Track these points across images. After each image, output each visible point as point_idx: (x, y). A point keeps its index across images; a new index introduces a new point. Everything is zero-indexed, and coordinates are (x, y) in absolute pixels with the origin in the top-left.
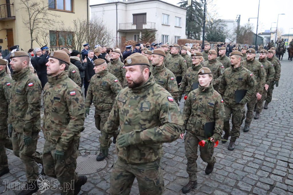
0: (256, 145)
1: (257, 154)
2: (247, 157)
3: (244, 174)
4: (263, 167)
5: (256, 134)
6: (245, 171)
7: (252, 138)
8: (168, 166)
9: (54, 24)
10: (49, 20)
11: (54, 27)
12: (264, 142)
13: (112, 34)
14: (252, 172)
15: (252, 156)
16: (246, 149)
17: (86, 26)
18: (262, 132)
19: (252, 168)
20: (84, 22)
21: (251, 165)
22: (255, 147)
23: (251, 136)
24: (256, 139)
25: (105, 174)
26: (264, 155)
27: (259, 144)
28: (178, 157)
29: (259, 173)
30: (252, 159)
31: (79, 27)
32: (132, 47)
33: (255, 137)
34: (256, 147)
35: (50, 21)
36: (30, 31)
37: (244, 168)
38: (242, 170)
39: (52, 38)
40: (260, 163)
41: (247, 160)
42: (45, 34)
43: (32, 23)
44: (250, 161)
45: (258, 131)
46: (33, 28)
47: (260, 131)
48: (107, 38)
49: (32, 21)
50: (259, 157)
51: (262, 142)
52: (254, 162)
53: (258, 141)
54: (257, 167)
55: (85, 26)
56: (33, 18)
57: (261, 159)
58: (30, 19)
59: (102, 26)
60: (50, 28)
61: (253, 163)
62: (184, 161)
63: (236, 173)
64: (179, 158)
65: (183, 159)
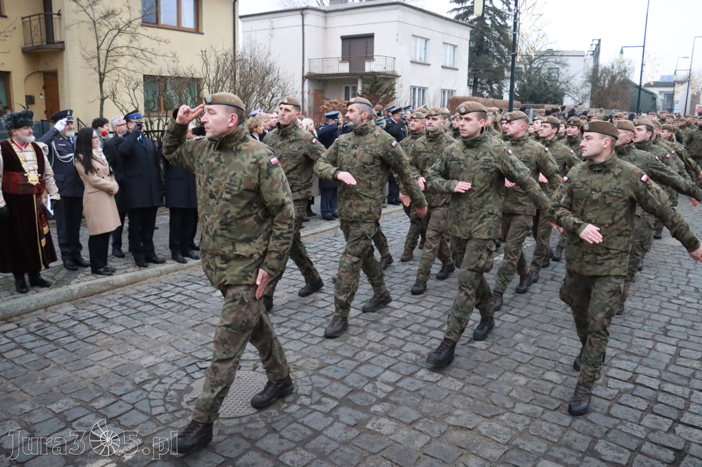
0: (639, 353)
1: (641, 374)
2: (617, 383)
3: (611, 422)
4: (657, 408)
5: (640, 325)
6: (614, 415)
7: (630, 337)
8: (426, 400)
9: (154, 60)
10: (142, 50)
11: (154, 66)
12: (659, 347)
13: (292, 83)
14: (630, 417)
15: (631, 380)
16: (616, 361)
17: (231, 64)
18: (654, 322)
19: (630, 409)
20: (226, 55)
21: (627, 400)
22: (635, 359)
23: (627, 330)
24: (638, 340)
25: (275, 417)
26: (659, 378)
27: (647, 351)
28: (450, 378)
29: (648, 421)
30: (630, 386)
31: (213, 68)
32: (340, 116)
33: (637, 333)
34: (640, 358)
35: (146, 53)
36: (97, 76)
37: (610, 407)
38: (605, 412)
39: (150, 92)
40: (650, 397)
41: (619, 389)
42: (133, 83)
43: (103, 58)
44: (626, 391)
45: (645, 319)
46: (105, 69)
47: (649, 318)
48: (280, 94)
49: (103, 53)
50: (646, 382)
51: (654, 347)
52: (634, 393)
53: (643, 344)
54: (643, 405)
55: (228, 64)
56: (104, 47)
57: (653, 387)
58: (98, 48)
59: (268, 65)
60: (145, 68)
61: (633, 395)
62: (466, 389)
63: (592, 420)
64: (452, 381)
65: (462, 384)
